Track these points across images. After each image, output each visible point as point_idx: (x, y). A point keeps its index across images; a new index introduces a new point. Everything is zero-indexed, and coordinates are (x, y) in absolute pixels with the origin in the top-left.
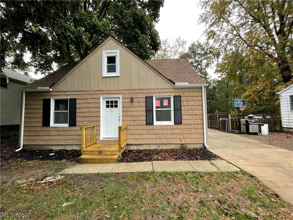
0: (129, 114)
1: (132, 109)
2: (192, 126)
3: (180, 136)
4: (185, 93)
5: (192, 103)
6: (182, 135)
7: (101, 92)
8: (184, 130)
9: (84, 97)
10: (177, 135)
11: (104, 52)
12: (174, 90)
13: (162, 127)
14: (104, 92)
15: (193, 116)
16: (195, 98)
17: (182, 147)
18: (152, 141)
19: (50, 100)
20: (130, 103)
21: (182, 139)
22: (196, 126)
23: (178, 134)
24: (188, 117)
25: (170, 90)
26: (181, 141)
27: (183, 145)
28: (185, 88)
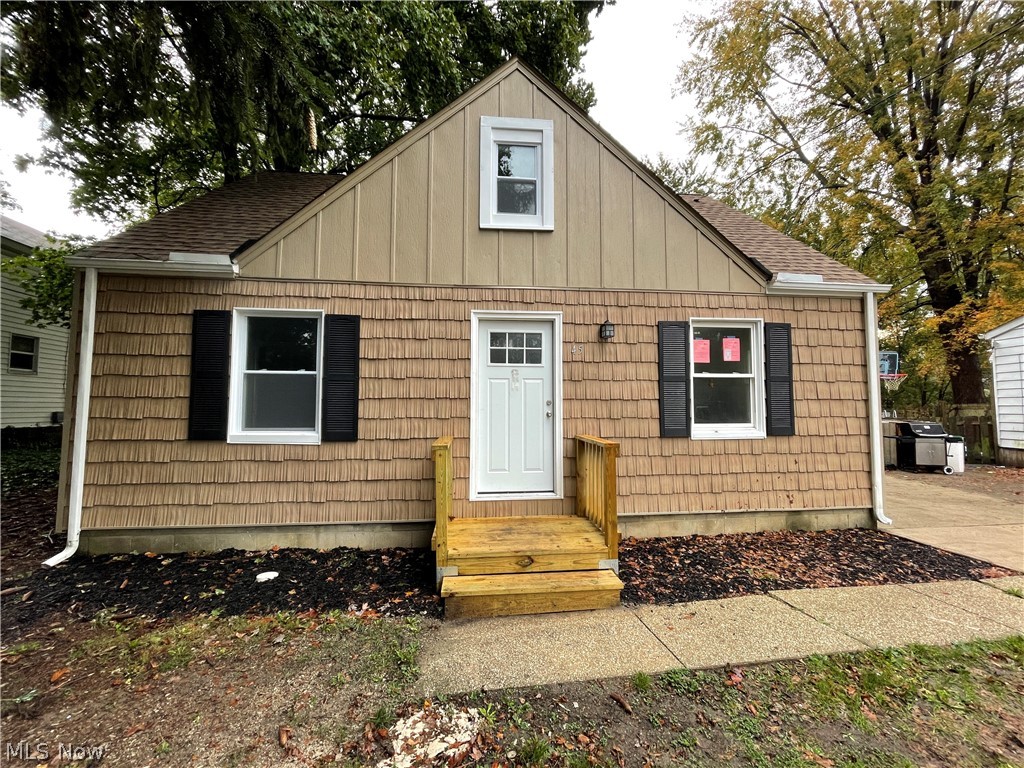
0: (593, 389)
1: (606, 371)
2: (829, 444)
3: (788, 480)
4: (801, 316)
5: (828, 355)
6: (792, 476)
7: (474, 295)
8: (802, 458)
9: (396, 310)
10: (775, 476)
11: (487, 122)
12: (763, 302)
13: (721, 446)
14: (488, 295)
15: (833, 403)
16: (838, 337)
17: (793, 523)
18: (683, 503)
19: (226, 317)
20: (596, 347)
21: (795, 494)
22: (841, 441)
23: (782, 476)
24: (815, 407)
25: (753, 302)
26: (791, 502)
27: (798, 517)
28: (804, 297)
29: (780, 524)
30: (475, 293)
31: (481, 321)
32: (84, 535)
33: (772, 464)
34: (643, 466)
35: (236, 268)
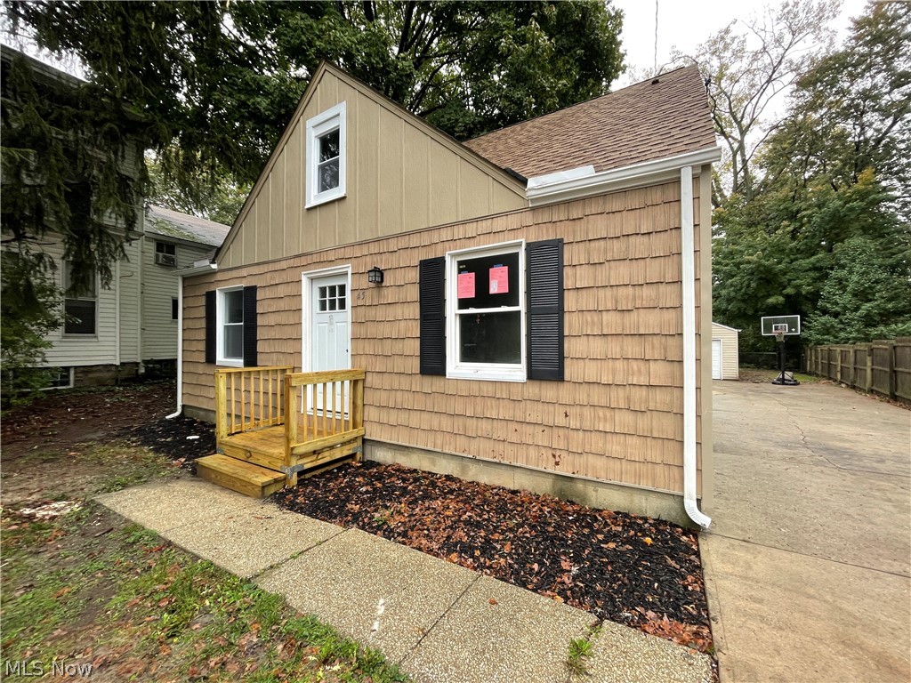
0: (372, 330)
1: (380, 313)
3: (555, 436)
4: (580, 226)
7: (303, 261)
8: (574, 411)
10: (540, 428)
11: (310, 125)
14: (309, 259)
17: (561, 490)
18: (439, 442)
20: (375, 291)
26: (557, 464)
28: (584, 199)
29: (544, 487)
30: (304, 259)
31: (312, 279)
32: (183, 406)
33: (535, 413)
34: (407, 400)
35: (214, 266)
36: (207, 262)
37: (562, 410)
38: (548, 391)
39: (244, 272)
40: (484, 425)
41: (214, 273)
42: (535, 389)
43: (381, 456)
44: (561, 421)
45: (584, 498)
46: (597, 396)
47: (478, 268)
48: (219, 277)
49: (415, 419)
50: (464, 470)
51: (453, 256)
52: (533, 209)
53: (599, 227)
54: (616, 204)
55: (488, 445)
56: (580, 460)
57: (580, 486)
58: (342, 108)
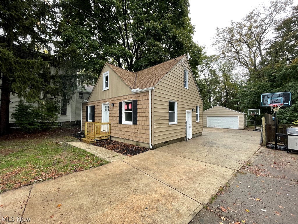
0: (112, 115)
1: (114, 112)
6: (137, 134)
9: (97, 104)
10: (134, 133)
11: (104, 74)
17: (137, 144)
18: (121, 136)
19: (88, 107)
20: (113, 108)
24: (141, 118)
25: (131, 96)
26: (136, 139)
28: (140, 93)
29: (134, 143)
30: (103, 101)
31: (104, 105)
32: (82, 130)
33: (134, 130)
34: (117, 128)
35: (88, 101)
36: (86, 100)
37: (137, 130)
38: (135, 126)
39: (93, 103)
40: (127, 133)
41: (88, 102)
42: (134, 126)
43: (113, 139)
44: (137, 132)
45: (139, 145)
46: (141, 127)
47: (127, 104)
48: (89, 103)
49: (118, 132)
50: (125, 141)
51: (124, 102)
52: (134, 94)
53: (141, 98)
54: (143, 95)
55: (127, 136)
56: (139, 138)
57: (139, 143)
58: (108, 72)
